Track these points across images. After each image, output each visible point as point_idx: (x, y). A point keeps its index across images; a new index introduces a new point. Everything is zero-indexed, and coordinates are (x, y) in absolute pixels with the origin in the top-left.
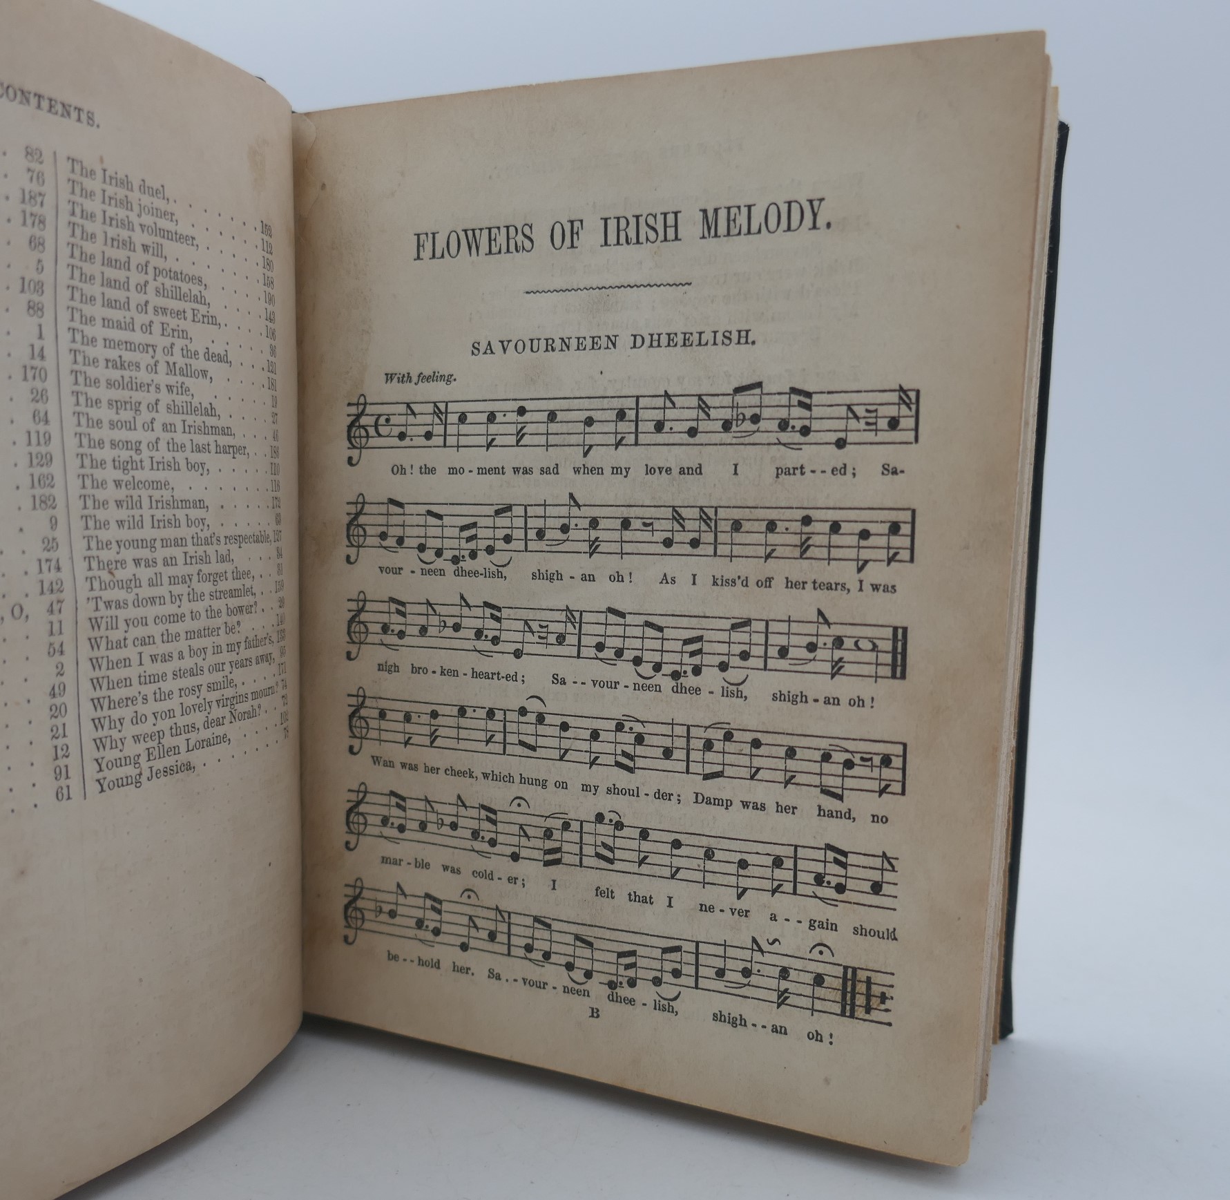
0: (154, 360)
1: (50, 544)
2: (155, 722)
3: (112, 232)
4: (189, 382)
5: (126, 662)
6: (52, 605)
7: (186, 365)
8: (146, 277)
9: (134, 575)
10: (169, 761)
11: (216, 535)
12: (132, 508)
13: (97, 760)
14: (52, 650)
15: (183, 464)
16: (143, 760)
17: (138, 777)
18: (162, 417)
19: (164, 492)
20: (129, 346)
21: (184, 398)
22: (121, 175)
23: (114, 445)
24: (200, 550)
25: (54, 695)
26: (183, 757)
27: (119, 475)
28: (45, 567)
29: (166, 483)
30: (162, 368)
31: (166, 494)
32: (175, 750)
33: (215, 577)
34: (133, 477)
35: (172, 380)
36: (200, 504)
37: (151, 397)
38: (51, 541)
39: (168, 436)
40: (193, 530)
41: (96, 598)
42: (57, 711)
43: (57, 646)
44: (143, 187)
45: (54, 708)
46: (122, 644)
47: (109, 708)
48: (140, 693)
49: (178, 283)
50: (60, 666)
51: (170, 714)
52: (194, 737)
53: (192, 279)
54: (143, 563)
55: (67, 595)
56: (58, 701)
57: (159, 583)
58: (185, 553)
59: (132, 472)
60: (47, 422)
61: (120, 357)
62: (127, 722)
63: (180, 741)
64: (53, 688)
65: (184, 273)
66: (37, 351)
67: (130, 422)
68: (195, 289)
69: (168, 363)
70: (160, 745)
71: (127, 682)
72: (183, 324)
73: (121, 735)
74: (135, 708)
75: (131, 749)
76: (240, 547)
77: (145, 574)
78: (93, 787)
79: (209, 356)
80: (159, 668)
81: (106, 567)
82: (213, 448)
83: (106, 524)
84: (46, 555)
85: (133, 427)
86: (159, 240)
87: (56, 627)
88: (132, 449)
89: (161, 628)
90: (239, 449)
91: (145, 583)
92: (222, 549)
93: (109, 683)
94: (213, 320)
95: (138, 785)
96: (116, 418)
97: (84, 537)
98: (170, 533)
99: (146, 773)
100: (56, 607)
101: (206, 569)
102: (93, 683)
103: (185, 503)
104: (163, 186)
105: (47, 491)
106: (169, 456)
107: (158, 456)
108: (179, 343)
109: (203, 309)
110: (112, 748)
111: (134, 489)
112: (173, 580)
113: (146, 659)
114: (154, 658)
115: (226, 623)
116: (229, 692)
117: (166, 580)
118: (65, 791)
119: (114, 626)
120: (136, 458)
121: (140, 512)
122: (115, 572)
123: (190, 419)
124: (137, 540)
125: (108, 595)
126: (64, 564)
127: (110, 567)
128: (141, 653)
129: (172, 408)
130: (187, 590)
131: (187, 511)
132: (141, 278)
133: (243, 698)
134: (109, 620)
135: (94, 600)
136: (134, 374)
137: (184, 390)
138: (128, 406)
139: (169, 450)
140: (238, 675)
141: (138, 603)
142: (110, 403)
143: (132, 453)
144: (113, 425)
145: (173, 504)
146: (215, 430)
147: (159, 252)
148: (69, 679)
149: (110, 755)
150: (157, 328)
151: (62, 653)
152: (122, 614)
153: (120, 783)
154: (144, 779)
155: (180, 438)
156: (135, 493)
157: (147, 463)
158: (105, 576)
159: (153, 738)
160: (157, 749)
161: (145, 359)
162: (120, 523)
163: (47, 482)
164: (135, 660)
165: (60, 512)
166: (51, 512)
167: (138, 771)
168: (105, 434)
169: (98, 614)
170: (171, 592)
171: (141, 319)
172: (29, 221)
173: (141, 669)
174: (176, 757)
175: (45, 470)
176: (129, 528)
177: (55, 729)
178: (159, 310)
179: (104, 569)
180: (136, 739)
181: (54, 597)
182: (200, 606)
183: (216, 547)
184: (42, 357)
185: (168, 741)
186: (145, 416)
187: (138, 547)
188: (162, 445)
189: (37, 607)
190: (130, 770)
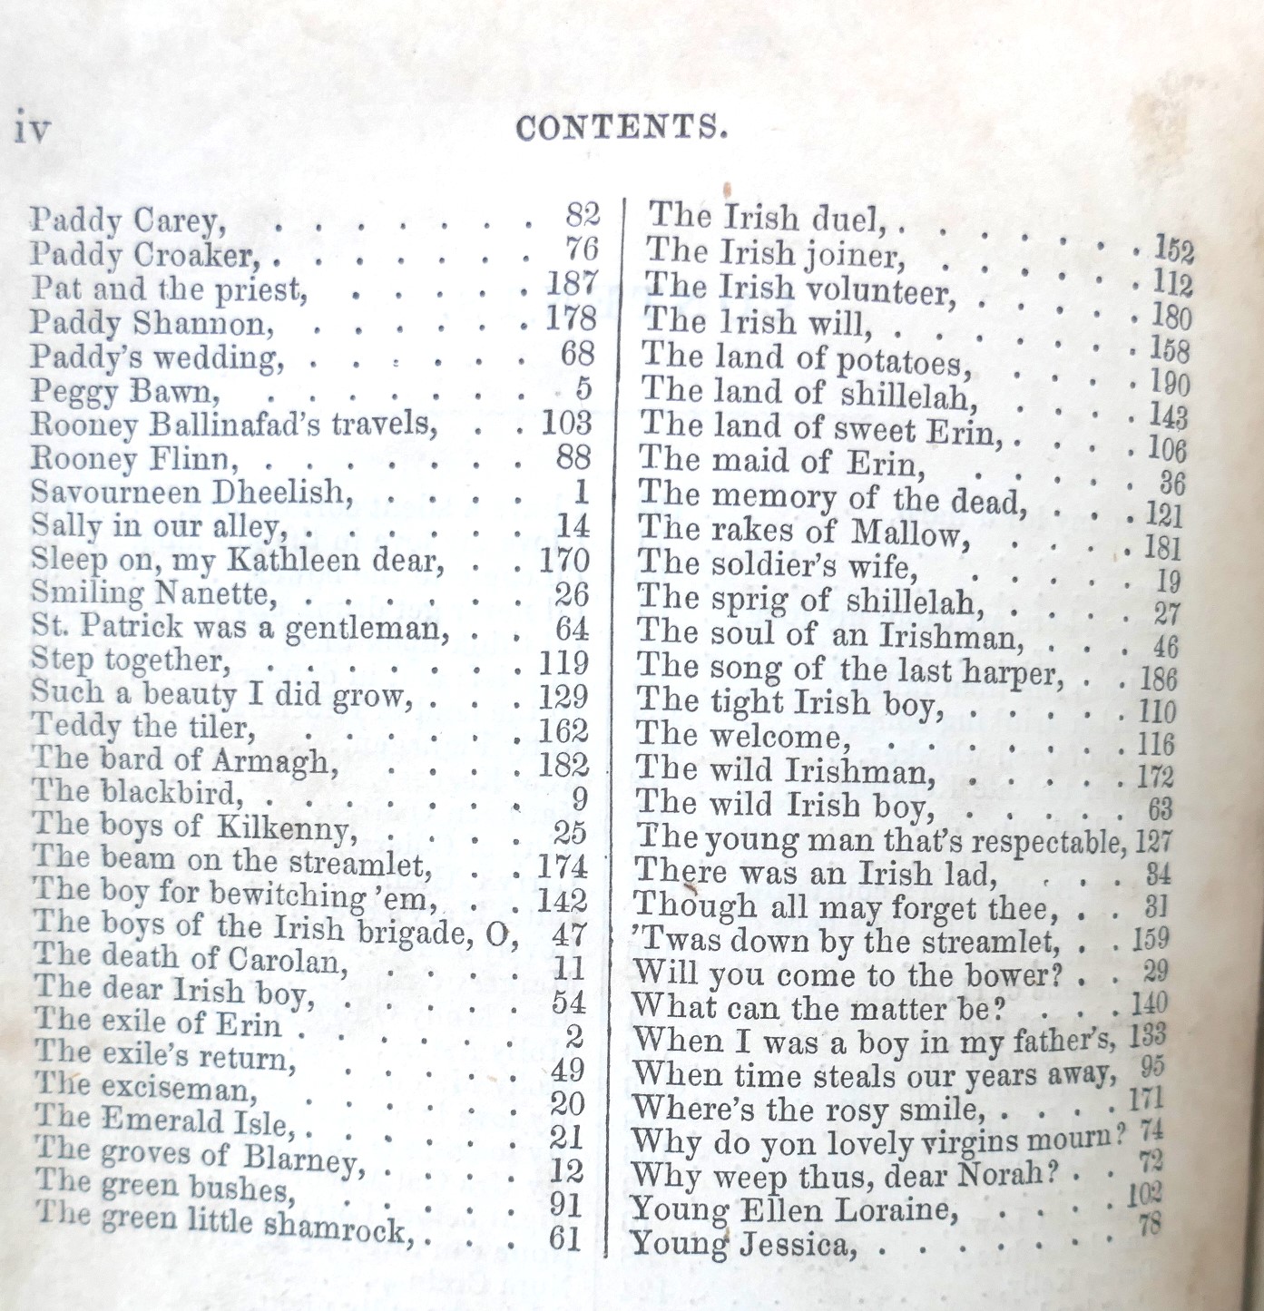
0: (825, 521)
1: (569, 832)
2: (766, 1155)
3: (739, 308)
4: (904, 553)
5: (713, 1043)
6: (562, 929)
7: (905, 522)
8: (820, 374)
9: (742, 894)
10: (795, 1230)
11: (951, 833)
12: (749, 779)
13: (637, 1198)
14: (560, 1003)
15: (877, 703)
16: (735, 1215)
17: (719, 1244)
18: (838, 615)
19: (825, 752)
20: (771, 498)
21: (894, 582)
22: (772, 206)
23: (718, 669)
24: (906, 861)
25: (561, 1075)
26: (829, 1228)
27: (725, 721)
28: (554, 868)
29: (832, 738)
30: (845, 530)
31: (832, 757)
32: (812, 1212)
33: (942, 912)
34: (756, 725)
35: (865, 552)
36: (916, 774)
37: (815, 584)
38: (571, 828)
39: (846, 652)
40: (891, 822)
41: (652, 927)
42: (562, 1104)
43: (570, 998)
44: (825, 217)
45: (559, 1097)
46: (705, 1010)
47: (671, 1115)
48: (736, 1099)
49: (897, 377)
50: (575, 1031)
51: (804, 1146)
52: (856, 1198)
53: (933, 365)
54: (763, 876)
55: (595, 916)
56: (568, 1087)
57: (798, 912)
58: (867, 863)
59: (753, 717)
60: (583, 636)
61: (748, 518)
62: (706, 1146)
63: (826, 1200)
64: (560, 1065)
65: (914, 356)
66: (573, 522)
67: (759, 630)
68: (941, 383)
69: (860, 521)
70: (775, 1199)
71: (712, 1078)
72: (903, 449)
73: (690, 1166)
74: (726, 1125)
75: (709, 1193)
76: (1018, 858)
77: (764, 894)
78: (622, 1242)
79: (963, 502)
80: (784, 1062)
81: (680, 876)
82: (958, 672)
83: (689, 804)
84: (561, 849)
85: (764, 638)
86: (853, 304)
87: (570, 967)
88: (758, 676)
89: (794, 992)
90: (1033, 675)
91: (764, 910)
92: (967, 860)
93: (672, 1073)
94: (985, 437)
95: (719, 1257)
96: (728, 624)
97: (639, 824)
98: (836, 826)
99: (738, 1241)
100: (570, 935)
101: (916, 894)
102: (639, 1069)
103: (874, 773)
104: (872, 208)
105: (572, 747)
106: (843, 689)
107: (815, 688)
108: (890, 485)
109: (958, 418)
110: (669, 1184)
111: (756, 745)
112: (831, 910)
113: (756, 1042)
114: (773, 1044)
115: (962, 998)
116: (963, 1128)
117: (814, 909)
118: (568, 1235)
119: (688, 978)
120: (769, 693)
121: (766, 785)
122: (699, 886)
123: (901, 622)
124: (755, 835)
125: (675, 924)
126: (596, 866)
127: (689, 877)
128: (744, 1032)
129: (861, 603)
130: (866, 930)
131: (879, 788)
132: (810, 377)
133: (994, 1143)
134: (678, 966)
135: (648, 930)
136: (775, 546)
137: (893, 566)
138: (758, 603)
139: (845, 677)
140: (989, 1099)
141: (742, 943)
142: (717, 599)
143: (760, 684)
144: (718, 636)
145: (848, 772)
146: (965, 639)
147: (854, 324)
148: (592, 1052)
149: (664, 1195)
150: (839, 462)
151: (580, 1010)
152: (705, 960)
153: (679, 1246)
154: (732, 1250)
155: (872, 654)
156: (758, 755)
157: (791, 701)
158: (677, 892)
159: (760, 1183)
160: (767, 1204)
161: (804, 518)
162: (720, 805)
163: (573, 732)
164: (731, 1041)
165: (596, 783)
166: (577, 780)
167: (721, 1234)
168: (704, 652)
169: (653, 954)
170: (823, 930)
171: (800, 449)
172: (562, 321)
173: (743, 1060)
174: (811, 1226)
175: (572, 713)
176: (739, 813)
177: (559, 1131)
178: (849, 429)
179: (675, 879)
180: (723, 1178)
181: (567, 918)
182: (896, 962)
183: (947, 855)
184: (583, 532)
185: (793, 1194)
186: (796, 617)
187: (755, 847)
188: (831, 670)
189: (536, 931)
190: (704, 1229)
